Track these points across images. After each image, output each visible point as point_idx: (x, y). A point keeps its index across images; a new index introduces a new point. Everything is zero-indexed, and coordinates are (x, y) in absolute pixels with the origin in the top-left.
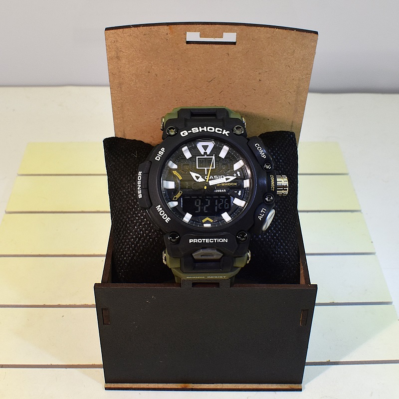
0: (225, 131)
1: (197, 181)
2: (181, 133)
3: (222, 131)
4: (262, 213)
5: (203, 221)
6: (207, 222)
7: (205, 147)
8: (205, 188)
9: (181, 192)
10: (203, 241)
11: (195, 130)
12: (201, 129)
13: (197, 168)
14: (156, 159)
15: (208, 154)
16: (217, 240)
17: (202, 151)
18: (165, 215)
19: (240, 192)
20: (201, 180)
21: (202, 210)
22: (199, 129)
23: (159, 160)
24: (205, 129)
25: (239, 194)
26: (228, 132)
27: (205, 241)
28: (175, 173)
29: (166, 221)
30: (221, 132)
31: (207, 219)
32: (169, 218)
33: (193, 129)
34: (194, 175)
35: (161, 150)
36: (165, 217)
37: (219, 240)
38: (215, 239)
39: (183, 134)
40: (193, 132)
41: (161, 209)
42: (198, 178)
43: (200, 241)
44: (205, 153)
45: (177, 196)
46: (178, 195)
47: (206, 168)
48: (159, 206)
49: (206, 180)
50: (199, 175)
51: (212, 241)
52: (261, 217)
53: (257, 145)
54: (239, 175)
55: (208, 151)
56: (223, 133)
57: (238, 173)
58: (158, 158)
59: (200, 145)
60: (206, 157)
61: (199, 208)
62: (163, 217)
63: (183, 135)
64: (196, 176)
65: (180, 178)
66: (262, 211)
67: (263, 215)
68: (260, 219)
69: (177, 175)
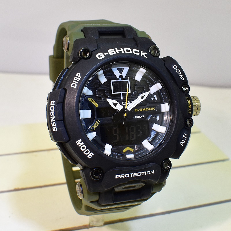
0: (142, 52)
1: (115, 108)
2: (97, 56)
3: (140, 53)
4: (184, 139)
5: (124, 151)
6: (129, 152)
7: (121, 71)
8: (125, 115)
9: (98, 122)
10: (130, 175)
11: (112, 52)
13: (113, 93)
14: (71, 86)
15: (124, 77)
17: (117, 74)
18: (88, 150)
19: (158, 117)
20: (119, 107)
22: (115, 51)
23: (75, 87)
24: (122, 50)
25: (158, 119)
26: (145, 53)
27: (133, 175)
28: (91, 100)
29: (88, 156)
30: (138, 54)
31: (128, 148)
32: (91, 153)
33: (109, 51)
34: (111, 102)
35: (77, 75)
36: (87, 152)
37: (146, 173)
38: (143, 173)
39: (99, 56)
40: (110, 54)
41: (82, 143)
43: (127, 176)
44: (121, 77)
45: (94, 126)
46: (96, 125)
47: (121, 93)
48: (80, 140)
49: (124, 106)
50: (115, 102)
52: (183, 143)
53: (175, 67)
54: (156, 99)
55: (124, 74)
56: (141, 55)
57: (155, 96)
58: (74, 85)
60: (120, 80)
61: (118, 136)
62: (84, 152)
63: (99, 58)
64: (113, 103)
65: (97, 105)
66: (184, 136)
67: (184, 141)
68: (182, 145)
69: (93, 103)
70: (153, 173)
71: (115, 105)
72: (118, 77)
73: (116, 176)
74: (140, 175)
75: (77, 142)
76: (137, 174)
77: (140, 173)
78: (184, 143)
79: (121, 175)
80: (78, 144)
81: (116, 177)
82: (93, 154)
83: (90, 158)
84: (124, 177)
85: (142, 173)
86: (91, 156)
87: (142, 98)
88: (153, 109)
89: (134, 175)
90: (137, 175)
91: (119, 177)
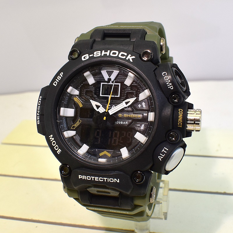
1: (97, 110)
3: (127, 56)
4: (163, 153)
5: (101, 154)
6: (104, 156)
7: (110, 73)
8: (105, 118)
9: (80, 121)
12: (103, 53)
13: (101, 95)
15: (112, 80)
16: (107, 180)
17: (106, 77)
18: (57, 146)
19: (143, 125)
20: (101, 110)
22: (101, 53)
24: (108, 53)
25: (142, 128)
27: (94, 179)
28: (76, 99)
29: (58, 152)
31: (105, 152)
32: (60, 150)
33: (95, 53)
34: (94, 103)
35: (60, 74)
36: (57, 148)
37: (109, 180)
39: (84, 58)
40: (95, 56)
41: (53, 139)
43: (89, 178)
45: (75, 125)
46: (77, 124)
47: (110, 96)
48: (52, 136)
50: (99, 104)
51: (101, 179)
52: (161, 157)
53: (165, 74)
54: (144, 106)
55: (113, 77)
56: (127, 59)
57: (144, 104)
58: (55, 84)
61: (99, 139)
62: (55, 148)
63: (83, 60)
64: (96, 105)
65: (81, 105)
66: (163, 150)
67: (163, 156)
68: (160, 159)
69: (78, 102)
70: (118, 182)
71: (98, 107)
72: (106, 80)
73: (79, 176)
74: (102, 180)
75: (49, 137)
76: (99, 178)
77: (102, 178)
78: (163, 157)
79: (83, 176)
80: (50, 139)
81: (80, 178)
82: (61, 151)
83: (59, 154)
85: (104, 178)
86: (60, 152)
87: (127, 103)
88: (139, 116)
89: (96, 179)
90: (99, 180)
91: (81, 177)
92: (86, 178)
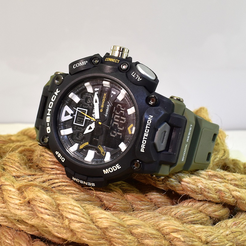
0: (55, 93)
1: (93, 129)
2: (48, 132)
3: (55, 95)
4: (136, 76)
5: (130, 133)
7: (67, 114)
8: (100, 123)
9: (99, 147)
10: (145, 139)
12: (49, 114)
13: (83, 126)
14: (63, 161)
15: (72, 112)
16: (148, 126)
17: (69, 117)
18: (113, 167)
19: (113, 92)
20: (93, 126)
21: (121, 131)
22: (48, 116)
23: (64, 159)
24: (49, 110)
25: (114, 93)
27: (145, 137)
28: (81, 147)
30: (55, 97)
31: (129, 128)
32: (117, 165)
33: (47, 121)
34: (87, 131)
35: (57, 154)
36: (115, 168)
37: (149, 124)
40: (49, 121)
41: (107, 170)
42: (90, 128)
43: (144, 142)
44: (72, 115)
45: (102, 151)
46: (102, 149)
47: (85, 118)
49: (94, 121)
50: (88, 127)
51: (147, 131)
52: (139, 78)
53: (75, 66)
54: (98, 89)
55: (70, 112)
57: (96, 89)
59: (64, 118)
60: (75, 116)
61: (118, 133)
62: (115, 170)
64: (89, 129)
65: (87, 143)
66: (134, 76)
67: (138, 76)
68: (140, 79)
69: (84, 146)
70: (152, 117)
72: (71, 117)
73: (141, 151)
75: (105, 173)
78: (139, 77)
79: (142, 147)
80: (107, 173)
81: (143, 151)
82: (118, 164)
84: (144, 145)
85: (146, 128)
86: (119, 166)
88: (105, 95)
89: (146, 136)
90: (147, 133)
91: (143, 149)
92: (144, 144)
